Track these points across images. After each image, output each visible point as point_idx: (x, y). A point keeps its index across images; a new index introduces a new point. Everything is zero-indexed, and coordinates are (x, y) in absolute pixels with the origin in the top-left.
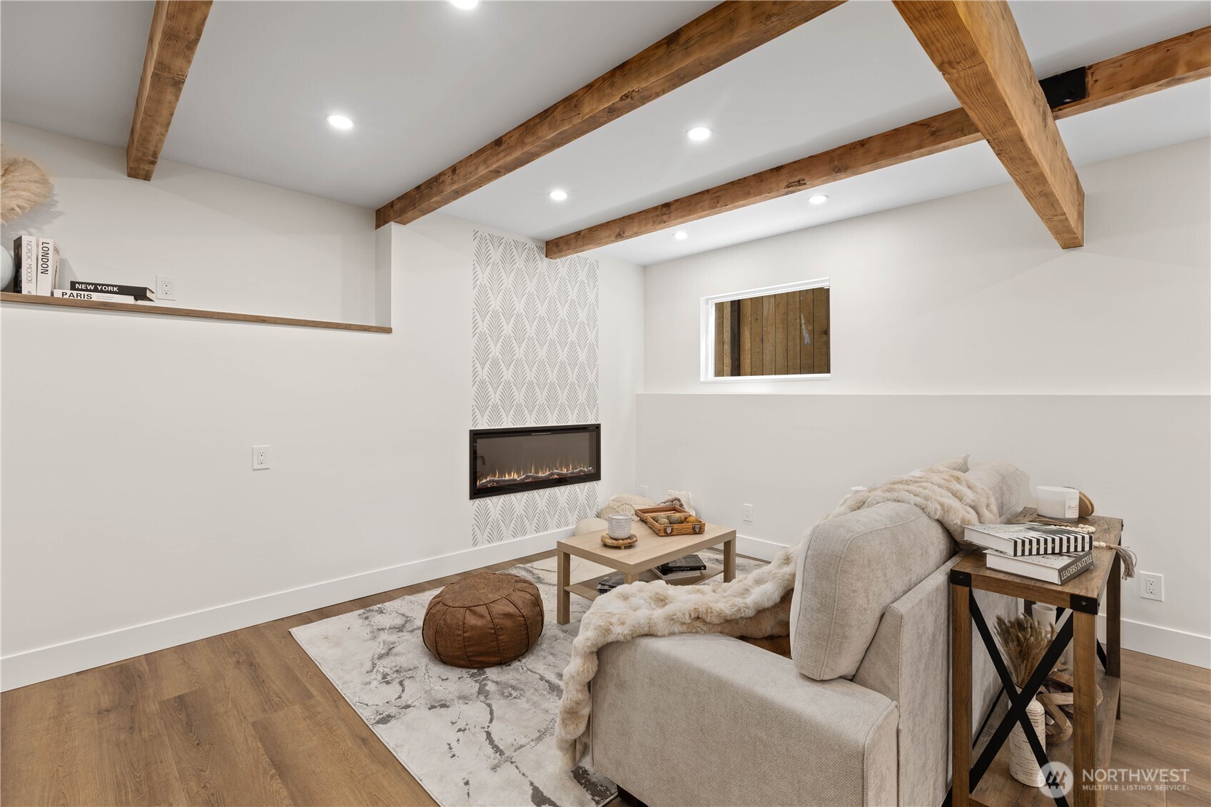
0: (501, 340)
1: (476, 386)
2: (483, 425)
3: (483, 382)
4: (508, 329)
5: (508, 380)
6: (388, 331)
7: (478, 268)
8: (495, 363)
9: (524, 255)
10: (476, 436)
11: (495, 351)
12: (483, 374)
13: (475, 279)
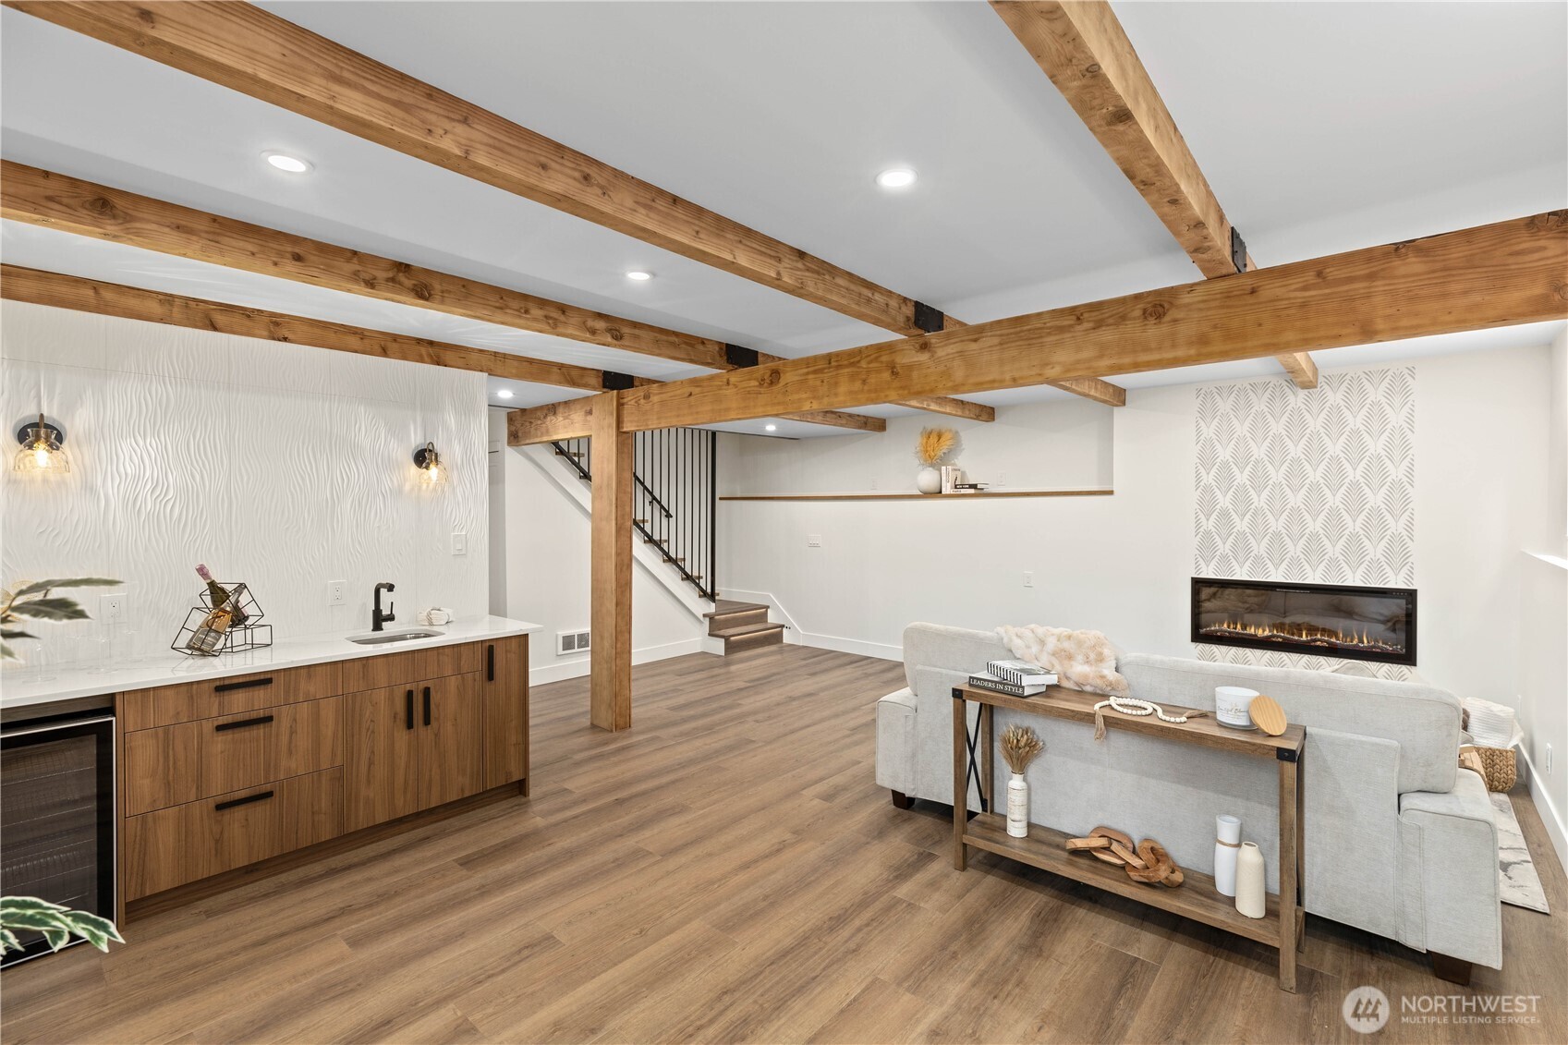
0: (1233, 489)
1: (1199, 536)
2: (1208, 573)
3: (1208, 533)
4: (1241, 478)
5: (1241, 530)
6: (1111, 493)
7: (1202, 424)
8: (1225, 514)
9: (1267, 395)
10: (1198, 584)
11: (1224, 501)
12: (1209, 525)
13: (1199, 433)
